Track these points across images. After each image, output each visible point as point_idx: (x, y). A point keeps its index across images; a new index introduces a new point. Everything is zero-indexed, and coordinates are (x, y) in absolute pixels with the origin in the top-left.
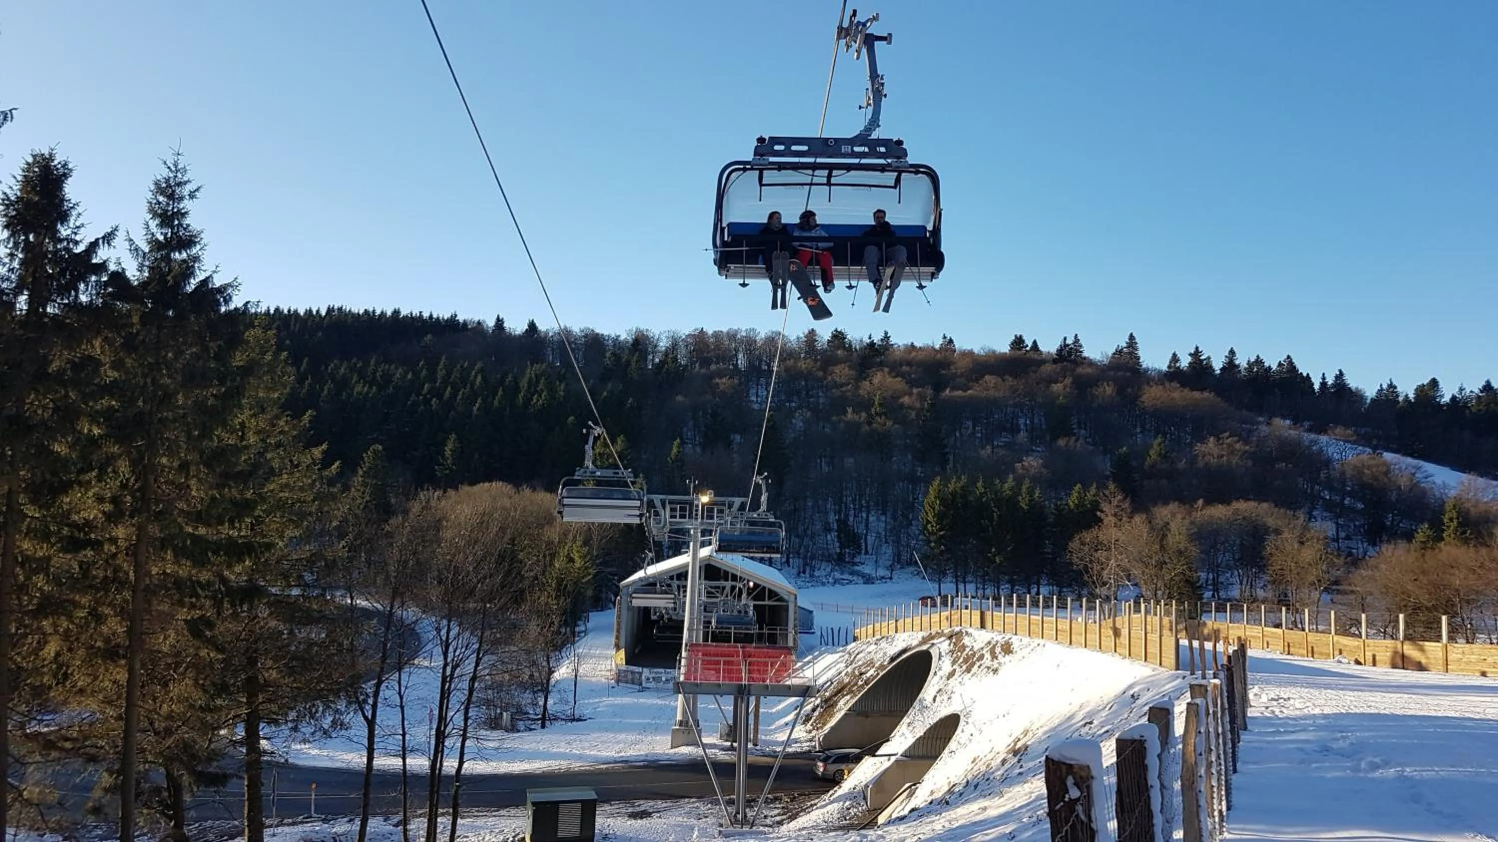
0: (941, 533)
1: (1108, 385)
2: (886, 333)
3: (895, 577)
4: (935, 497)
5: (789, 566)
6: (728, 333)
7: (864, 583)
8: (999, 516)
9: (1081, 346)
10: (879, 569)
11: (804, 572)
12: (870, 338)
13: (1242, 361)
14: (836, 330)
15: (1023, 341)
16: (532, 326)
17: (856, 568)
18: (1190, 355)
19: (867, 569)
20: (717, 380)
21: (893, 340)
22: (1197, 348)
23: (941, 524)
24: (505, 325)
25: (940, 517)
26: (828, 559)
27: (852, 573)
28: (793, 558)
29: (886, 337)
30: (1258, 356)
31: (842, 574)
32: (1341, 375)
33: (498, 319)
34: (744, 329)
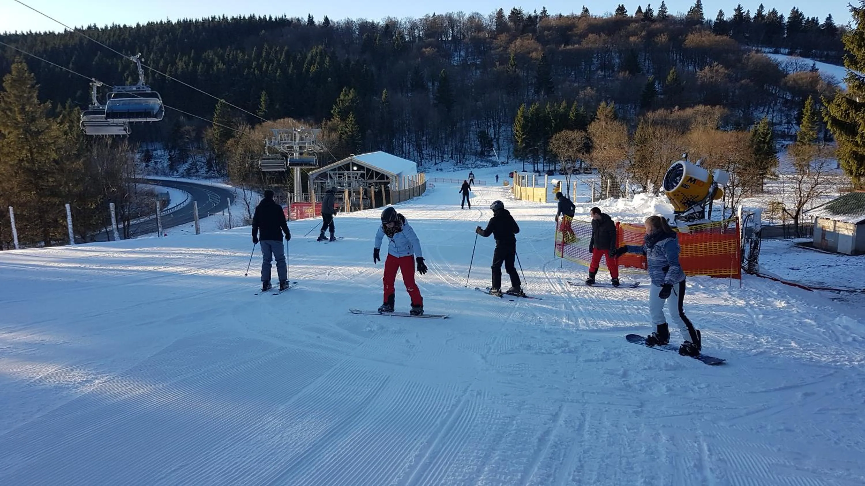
0: (524, 136)
1: (664, 35)
2: (544, 8)
3: (510, 162)
4: (521, 116)
5: (452, 159)
6: (446, 16)
7: (492, 166)
8: (556, 125)
9: (666, 9)
10: (501, 158)
11: (460, 162)
12: (535, 12)
13: (765, 12)
14: (514, 9)
15: (624, 9)
16: (326, 19)
17: (490, 158)
18: (735, 10)
19: (496, 159)
20: (424, 50)
21: (548, 13)
22: (739, 5)
23: (524, 131)
24: (314, 20)
25: (524, 127)
26: (476, 154)
27: (486, 162)
28: (455, 154)
29: (544, 11)
30: (774, 9)
31: (481, 162)
32: (829, 18)
33: (309, 16)
34: (456, 13)
